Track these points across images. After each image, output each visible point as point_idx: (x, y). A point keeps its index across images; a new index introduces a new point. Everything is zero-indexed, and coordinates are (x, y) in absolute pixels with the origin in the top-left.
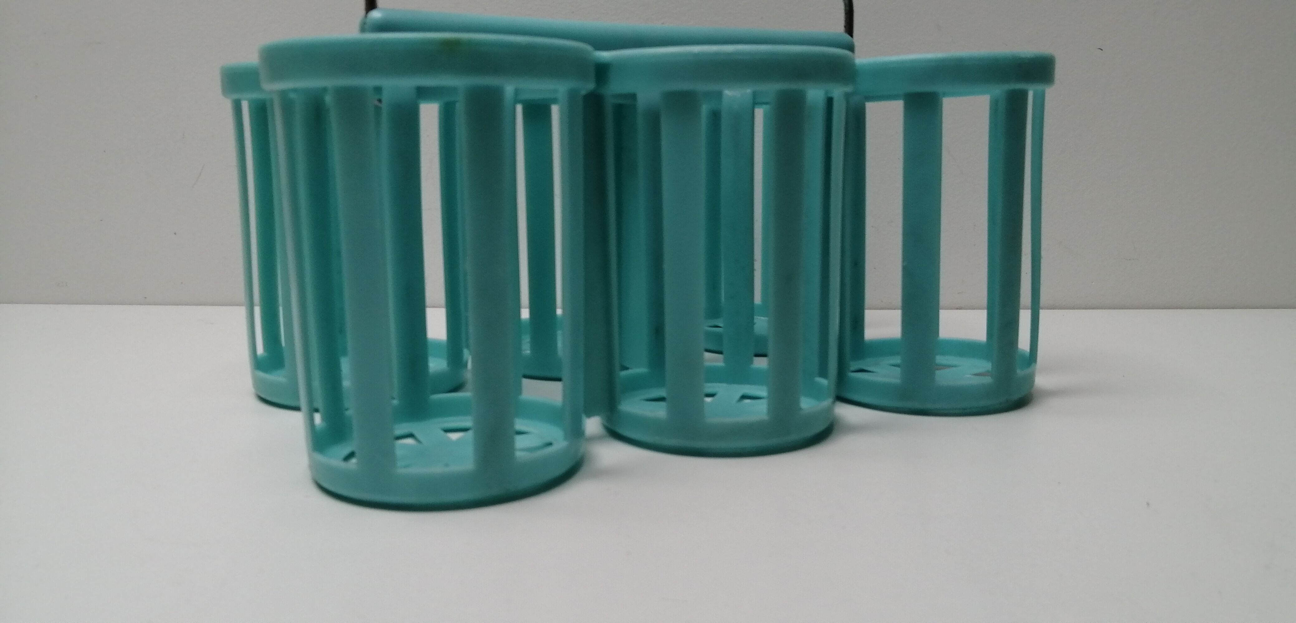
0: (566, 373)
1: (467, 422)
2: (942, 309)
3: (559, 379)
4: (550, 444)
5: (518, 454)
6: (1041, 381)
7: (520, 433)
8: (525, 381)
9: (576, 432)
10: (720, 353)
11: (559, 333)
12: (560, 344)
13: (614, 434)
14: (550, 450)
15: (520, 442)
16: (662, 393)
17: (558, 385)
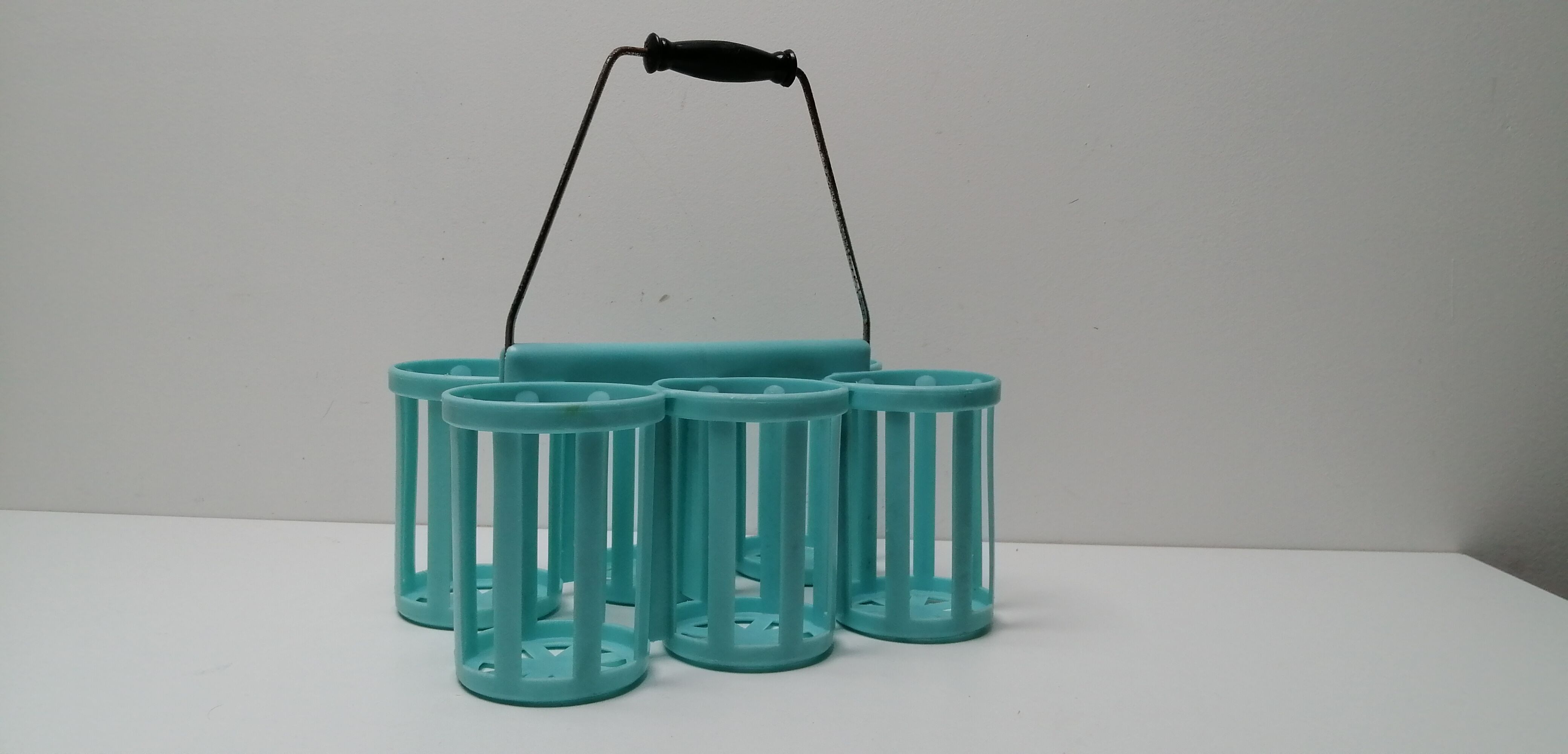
0: (637, 600)
1: (569, 641)
2: (938, 540)
3: (633, 605)
4: (624, 662)
5: (603, 669)
6: (1001, 614)
7: (604, 652)
8: (608, 606)
9: (642, 651)
10: (759, 581)
11: (635, 560)
12: (634, 573)
13: (672, 654)
14: (624, 667)
15: (605, 658)
16: (704, 620)
17: (631, 611)
